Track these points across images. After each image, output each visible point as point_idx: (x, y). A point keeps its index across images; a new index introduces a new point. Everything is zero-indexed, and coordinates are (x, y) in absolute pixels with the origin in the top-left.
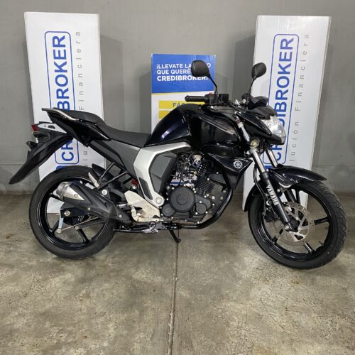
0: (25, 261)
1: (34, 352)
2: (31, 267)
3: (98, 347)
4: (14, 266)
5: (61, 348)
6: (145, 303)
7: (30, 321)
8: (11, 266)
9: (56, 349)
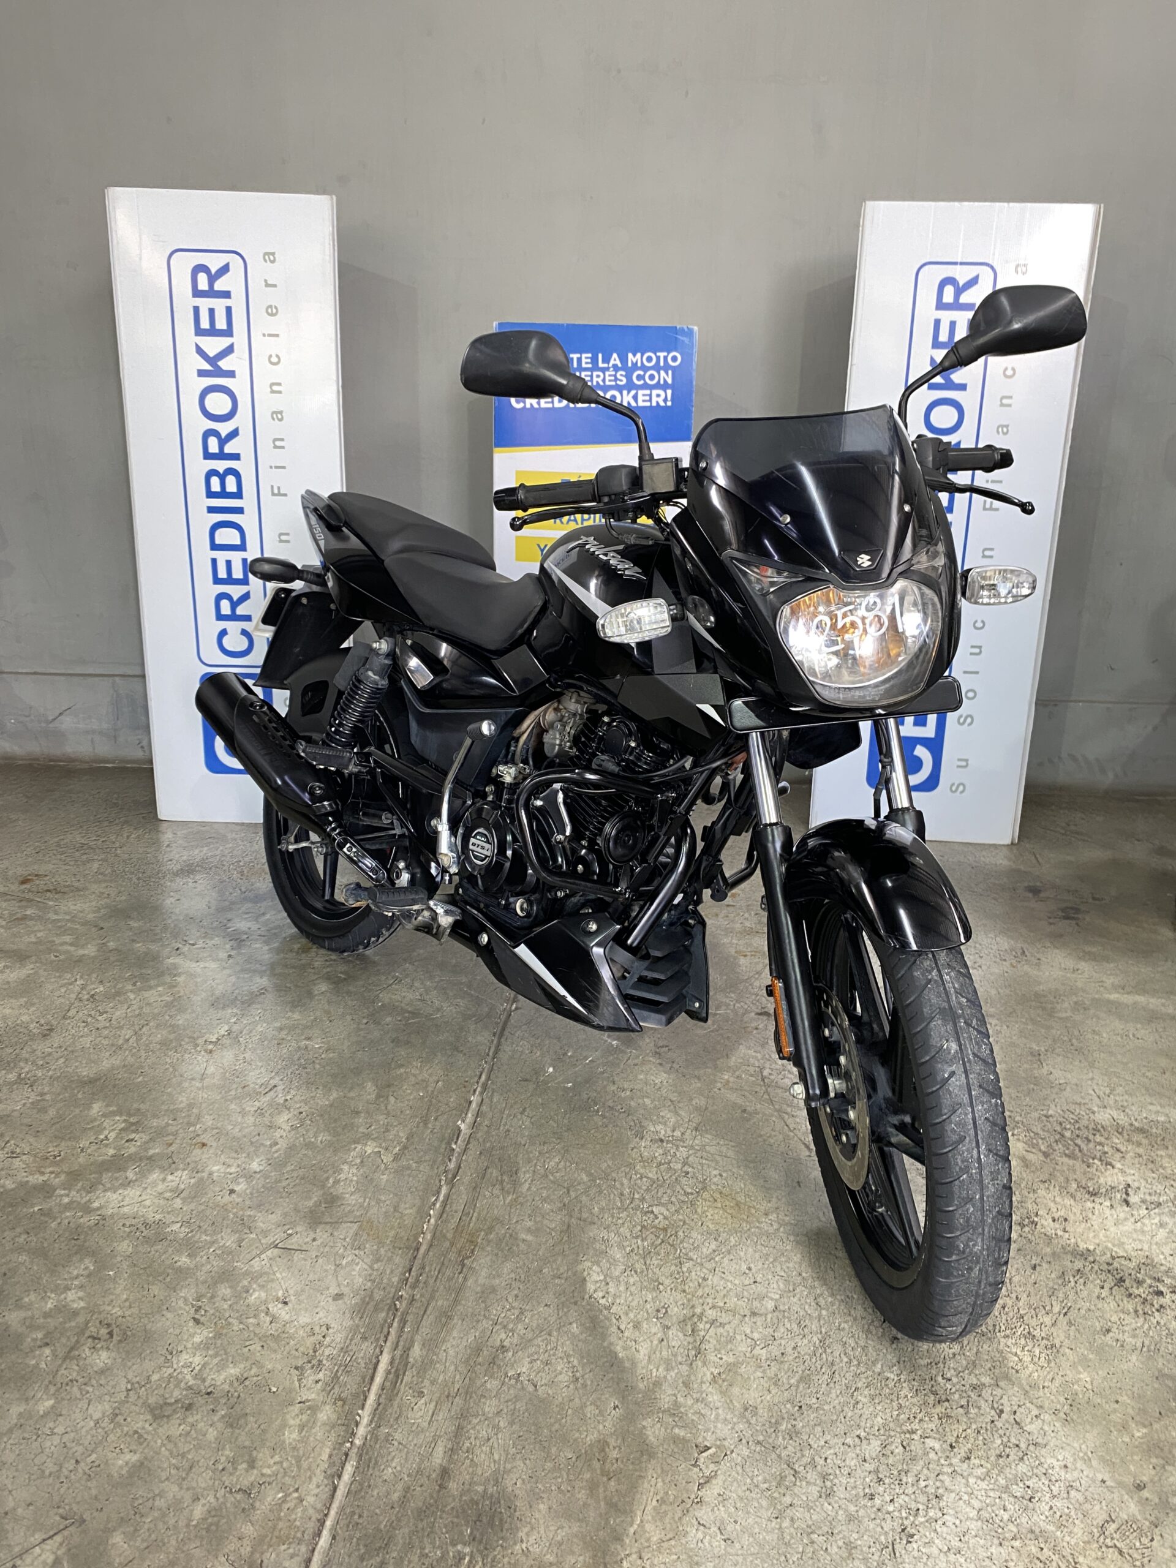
0: (62, 944)
1: (43, 1173)
2: (80, 960)
3: (233, 1170)
4: (29, 957)
5: (125, 1169)
6: (402, 1066)
7: (48, 1097)
8: (20, 957)
9: (107, 1170)
